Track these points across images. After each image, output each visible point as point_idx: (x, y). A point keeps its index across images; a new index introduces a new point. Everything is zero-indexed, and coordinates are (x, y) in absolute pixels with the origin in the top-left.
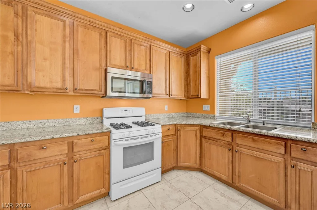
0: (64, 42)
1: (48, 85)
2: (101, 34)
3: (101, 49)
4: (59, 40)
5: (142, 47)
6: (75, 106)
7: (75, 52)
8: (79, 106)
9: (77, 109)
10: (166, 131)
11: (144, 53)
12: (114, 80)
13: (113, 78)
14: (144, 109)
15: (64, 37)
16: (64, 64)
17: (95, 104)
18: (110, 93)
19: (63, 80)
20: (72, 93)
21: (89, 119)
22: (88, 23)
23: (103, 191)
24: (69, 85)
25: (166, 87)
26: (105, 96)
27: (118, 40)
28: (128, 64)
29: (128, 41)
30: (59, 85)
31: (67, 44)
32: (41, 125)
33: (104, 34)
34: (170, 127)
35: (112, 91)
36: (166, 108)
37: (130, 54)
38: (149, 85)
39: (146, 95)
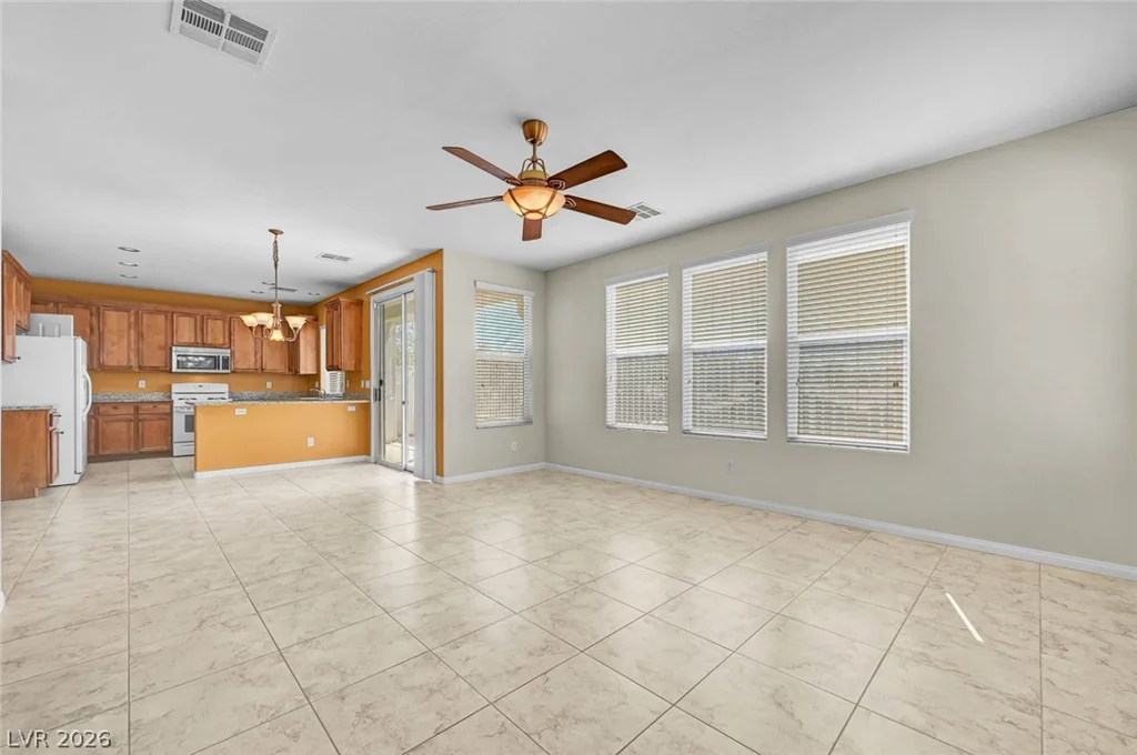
0: (129, 328)
1: (116, 364)
2: (166, 317)
3: (166, 330)
4: (126, 327)
5: (217, 322)
6: (140, 382)
7: (140, 335)
8: (144, 382)
9: (142, 384)
11: (221, 327)
13: (179, 356)
14: (227, 385)
15: (129, 325)
16: (129, 346)
17: (162, 380)
18: (176, 370)
19: (129, 360)
20: (137, 370)
22: (153, 309)
23: (165, 448)
24: (134, 363)
25: (256, 361)
26: (170, 372)
27: (187, 319)
28: (199, 341)
29: (198, 318)
30: (125, 364)
31: (132, 331)
33: (169, 315)
35: (178, 367)
36: (269, 385)
37: (202, 329)
38: (226, 360)
39: (221, 371)
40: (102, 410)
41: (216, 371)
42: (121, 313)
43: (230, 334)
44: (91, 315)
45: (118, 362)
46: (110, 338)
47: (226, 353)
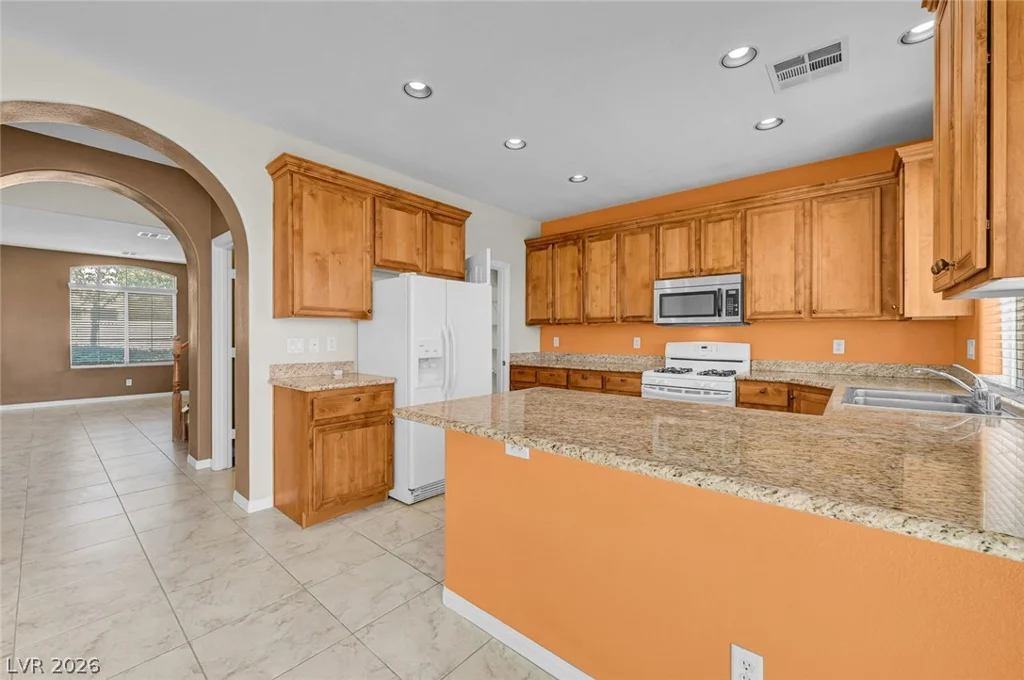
0: (612, 262)
1: (600, 314)
2: (651, 235)
3: (651, 256)
4: (608, 262)
5: (723, 223)
6: (636, 339)
7: (622, 270)
8: (639, 339)
9: (637, 343)
10: (756, 395)
11: (728, 234)
12: (664, 298)
13: (662, 296)
14: (747, 347)
15: (612, 257)
16: (611, 288)
18: (657, 319)
19: (611, 308)
20: (619, 322)
21: (650, 357)
22: (636, 226)
24: (616, 312)
25: (797, 293)
26: (653, 323)
27: (678, 230)
28: (693, 266)
29: (693, 225)
30: (607, 314)
31: (614, 266)
32: (603, 360)
33: (654, 231)
34: (770, 389)
35: (661, 316)
36: (839, 347)
37: (698, 246)
38: (732, 297)
39: (724, 318)
40: (573, 379)
41: (716, 319)
42: (604, 242)
43: (744, 243)
44: (579, 250)
45: (602, 311)
46: (594, 279)
47: (731, 282)
